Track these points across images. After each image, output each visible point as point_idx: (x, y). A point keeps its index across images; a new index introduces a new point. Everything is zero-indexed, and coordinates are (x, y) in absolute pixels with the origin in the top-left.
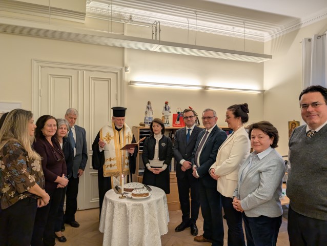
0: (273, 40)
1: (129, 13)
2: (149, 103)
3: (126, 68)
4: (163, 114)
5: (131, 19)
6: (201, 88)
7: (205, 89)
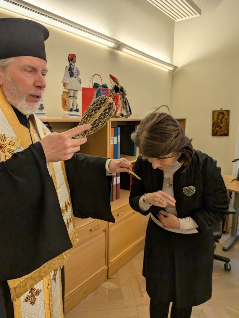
6: (112, 44)
7: (118, 48)
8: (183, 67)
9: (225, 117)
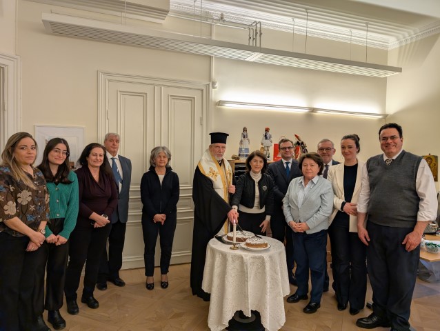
0: (401, 47)
1: (220, 11)
2: (245, 130)
3: (214, 83)
4: (262, 144)
5: (222, 18)
6: (307, 111)
7: (312, 112)
8: (395, 113)
9: (434, 162)
